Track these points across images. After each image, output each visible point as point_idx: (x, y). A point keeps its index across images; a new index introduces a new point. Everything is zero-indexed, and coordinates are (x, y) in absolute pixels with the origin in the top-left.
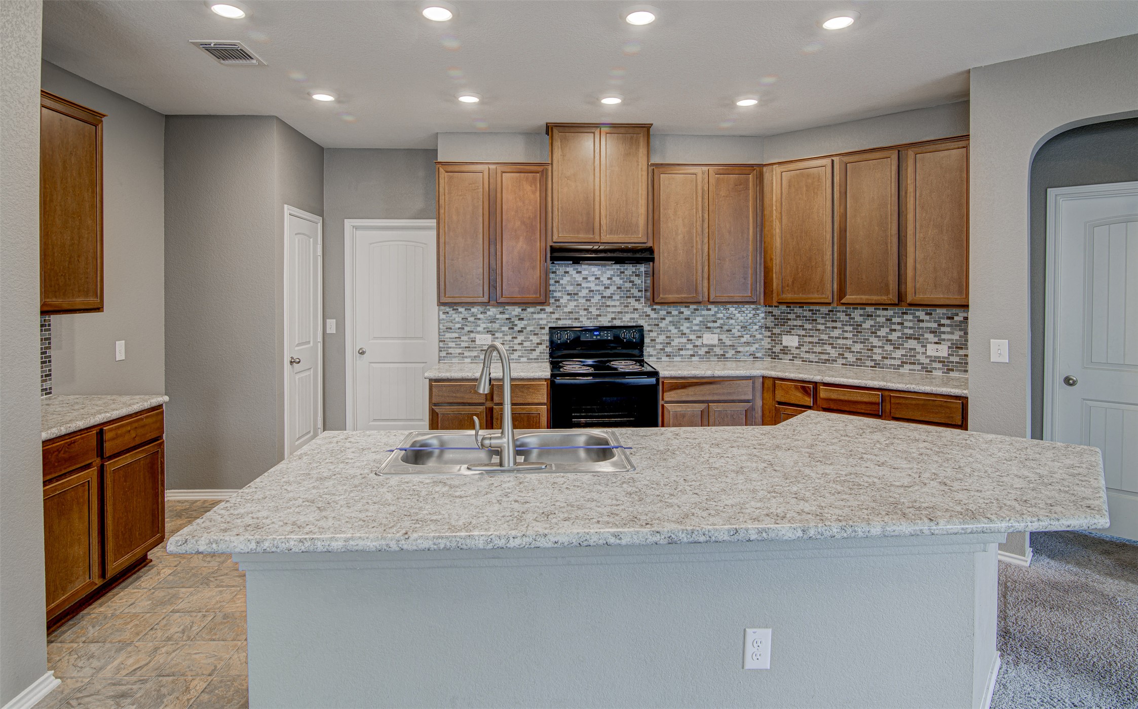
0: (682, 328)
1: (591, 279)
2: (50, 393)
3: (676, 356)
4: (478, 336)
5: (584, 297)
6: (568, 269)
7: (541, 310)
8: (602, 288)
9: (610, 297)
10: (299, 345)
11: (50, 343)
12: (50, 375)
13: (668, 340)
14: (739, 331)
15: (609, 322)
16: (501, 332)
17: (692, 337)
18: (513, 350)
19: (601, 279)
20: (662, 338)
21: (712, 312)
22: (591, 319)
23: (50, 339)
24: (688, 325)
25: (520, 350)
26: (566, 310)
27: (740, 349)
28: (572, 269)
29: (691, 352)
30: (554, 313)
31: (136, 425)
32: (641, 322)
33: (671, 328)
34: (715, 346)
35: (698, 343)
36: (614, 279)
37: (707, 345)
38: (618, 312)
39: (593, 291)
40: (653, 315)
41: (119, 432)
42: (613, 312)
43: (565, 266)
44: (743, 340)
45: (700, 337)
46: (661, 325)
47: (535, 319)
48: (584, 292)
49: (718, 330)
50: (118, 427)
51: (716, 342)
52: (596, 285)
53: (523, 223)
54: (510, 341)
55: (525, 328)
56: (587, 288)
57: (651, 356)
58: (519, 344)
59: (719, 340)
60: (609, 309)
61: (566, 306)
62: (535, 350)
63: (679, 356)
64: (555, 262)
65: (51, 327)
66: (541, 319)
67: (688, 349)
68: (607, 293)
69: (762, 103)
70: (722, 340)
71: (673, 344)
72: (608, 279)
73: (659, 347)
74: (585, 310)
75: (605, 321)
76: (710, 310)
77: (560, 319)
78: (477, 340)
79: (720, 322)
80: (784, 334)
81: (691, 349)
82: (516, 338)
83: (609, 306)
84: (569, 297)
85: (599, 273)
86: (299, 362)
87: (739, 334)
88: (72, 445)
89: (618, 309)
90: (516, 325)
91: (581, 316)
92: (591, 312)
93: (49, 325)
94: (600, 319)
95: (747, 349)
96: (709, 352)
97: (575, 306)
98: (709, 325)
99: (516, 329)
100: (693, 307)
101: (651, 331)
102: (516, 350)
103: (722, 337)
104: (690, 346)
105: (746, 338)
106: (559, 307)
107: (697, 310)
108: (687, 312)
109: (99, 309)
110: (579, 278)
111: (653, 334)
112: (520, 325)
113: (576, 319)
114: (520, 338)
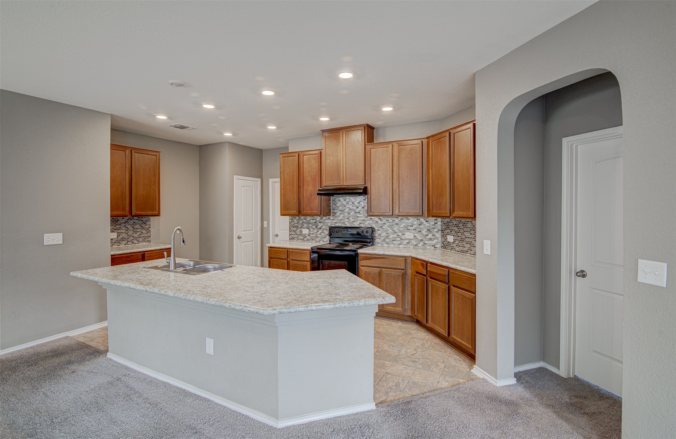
0: (394, 229)
1: (350, 203)
2: (150, 242)
3: (391, 244)
4: (303, 230)
5: (347, 212)
6: (340, 199)
7: (329, 218)
8: (355, 208)
9: (359, 212)
10: (244, 231)
11: (150, 226)
12: (150, 236)
13: (387, 235)
14: (426, 232)
15: (358, 225)
16: (312, 228)
17: (400, 234)
18: (317, 237)
19: (355, 203)
20: (384, 234)
21: (410, 221)
22: (350, 223)
23: (150, 225)
24: (397, 227)
25: (320, 237)
26: (339, 218)
27: (426, 242)
28: (342, 198)
29: (399, 242)
30: (334, 220)
31: (159, 253)
32: (374, 226)
33: (389, 229)
34: (412, 240)
35: (403, 238)
36: (361, 203)
37: (407, 239)
38: (363, 220)
39: (351, 209)
40: (380, 222)
41: (151, 255)
42: (360, 220)
43: (339, 197)
44: (428, 237)
45: (404, 234)
46: (384, 227)
47: (326, 223)
48: (347, 210)
49: (413, 231)
50: (151, 253)
51: (412, 237)
52: (352, 206)
53: (311, 178)
54: (316, 233)
55: (322, 227)
56: (348, 208)
57: (378, 243)
58: (320, 234)
59: (414, 236)
60: (359, 219)
61: (339, 217)
62: (326, 237)
63: (392, 244)
64: (334, 195)
65: (151, 221)
66: (328, 223)
67: (397, 241)
68: (357, 210)
69: (395, 109)
70: (416, 236)
71: (390, 237)
72: (358, 203)
73: (383, 239)
74: (347, 218)
75: (356, 224)
76: (409, 219)
77: (336, 223)
78: (303, 231)
79: (415, 226)
80: (448, 235)
81: (399, 241)
82: (318, 231)
83: (358, 217)
84: (340, 212)
85: (354, 200)
86: (241, 238)
87: (426, 234)
88: (132, 256)
89: (362, 219)
90: (318, 225)
91: (346, 221)
92: (350, 220)
93: (150, 220)
94: (354, 223)
95: (430, 242)
96: (409, 243)
97: (343, 217)
98: (409, 228)
99: (319, 227)
100: (400, 218)
101: (379, 230)
102: (318, 237)
103: (416, 235)
104: (398, 239)
105: (430, 236)
106: (336, 217)
107: (402, 219)
108: (397, 221)
109: (158, 215)
110: (345, 203)
111: (379, 232)
112: (320, 225)
113: (343, 223)
114: (320, 231)
